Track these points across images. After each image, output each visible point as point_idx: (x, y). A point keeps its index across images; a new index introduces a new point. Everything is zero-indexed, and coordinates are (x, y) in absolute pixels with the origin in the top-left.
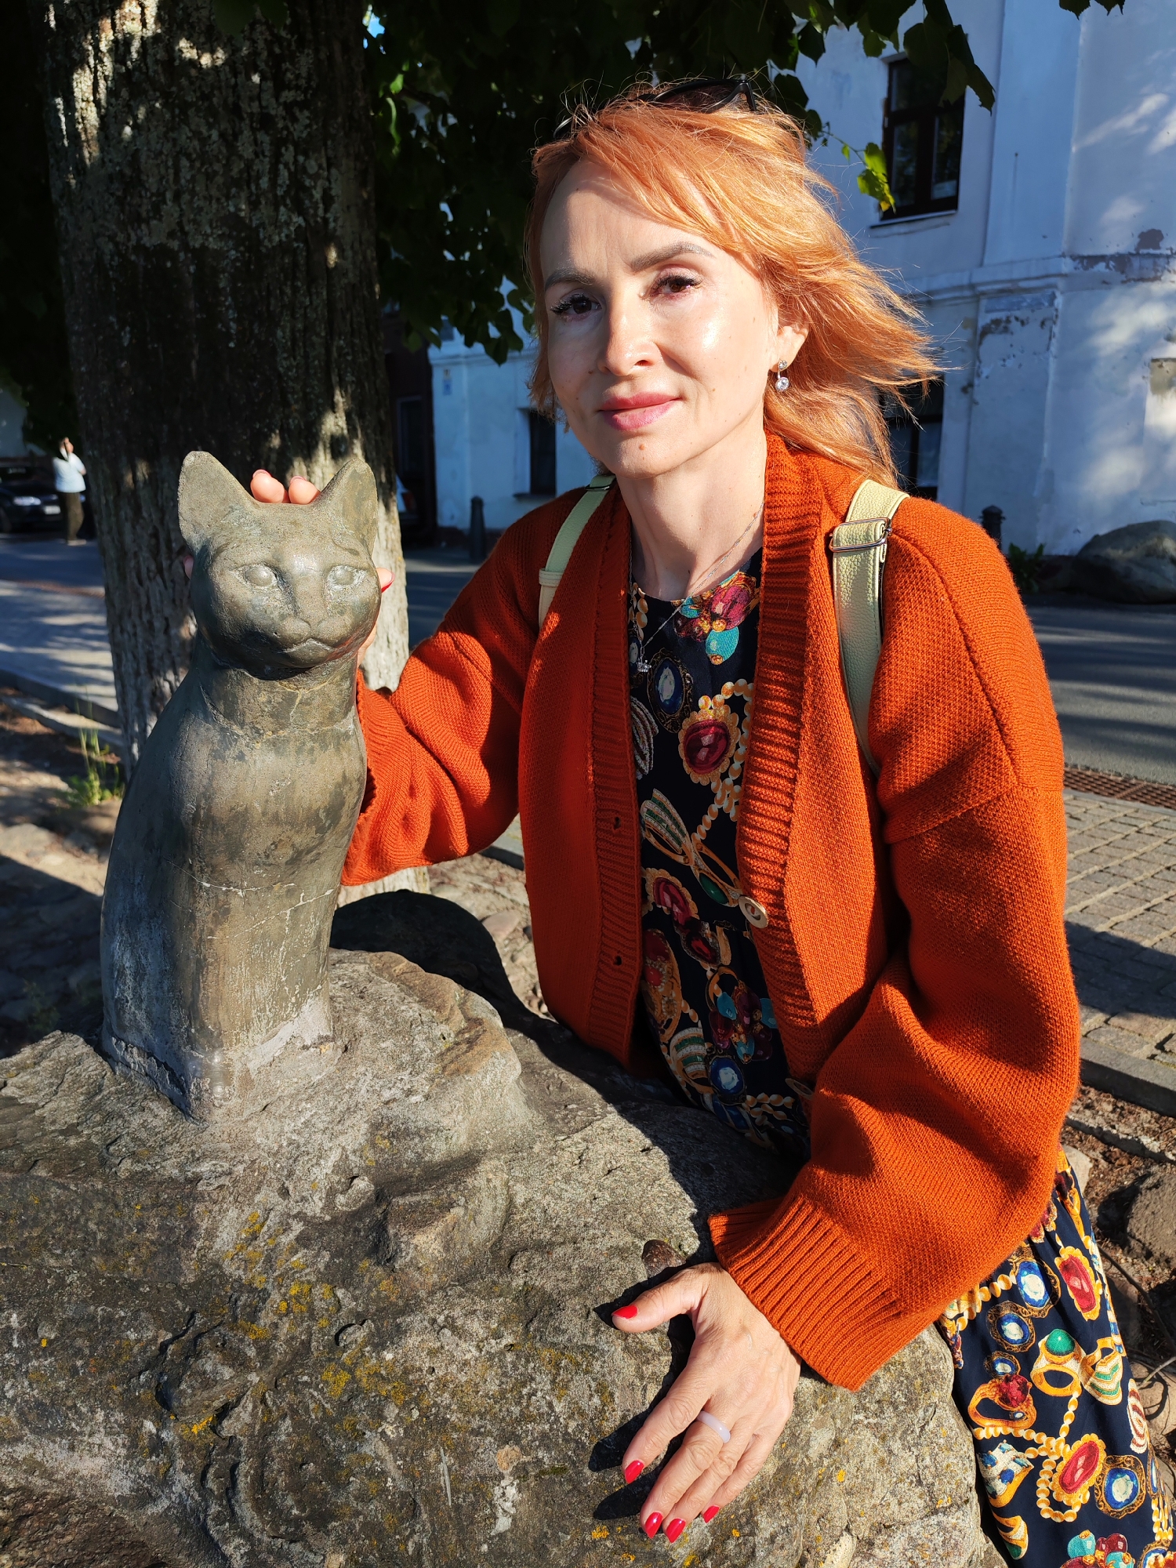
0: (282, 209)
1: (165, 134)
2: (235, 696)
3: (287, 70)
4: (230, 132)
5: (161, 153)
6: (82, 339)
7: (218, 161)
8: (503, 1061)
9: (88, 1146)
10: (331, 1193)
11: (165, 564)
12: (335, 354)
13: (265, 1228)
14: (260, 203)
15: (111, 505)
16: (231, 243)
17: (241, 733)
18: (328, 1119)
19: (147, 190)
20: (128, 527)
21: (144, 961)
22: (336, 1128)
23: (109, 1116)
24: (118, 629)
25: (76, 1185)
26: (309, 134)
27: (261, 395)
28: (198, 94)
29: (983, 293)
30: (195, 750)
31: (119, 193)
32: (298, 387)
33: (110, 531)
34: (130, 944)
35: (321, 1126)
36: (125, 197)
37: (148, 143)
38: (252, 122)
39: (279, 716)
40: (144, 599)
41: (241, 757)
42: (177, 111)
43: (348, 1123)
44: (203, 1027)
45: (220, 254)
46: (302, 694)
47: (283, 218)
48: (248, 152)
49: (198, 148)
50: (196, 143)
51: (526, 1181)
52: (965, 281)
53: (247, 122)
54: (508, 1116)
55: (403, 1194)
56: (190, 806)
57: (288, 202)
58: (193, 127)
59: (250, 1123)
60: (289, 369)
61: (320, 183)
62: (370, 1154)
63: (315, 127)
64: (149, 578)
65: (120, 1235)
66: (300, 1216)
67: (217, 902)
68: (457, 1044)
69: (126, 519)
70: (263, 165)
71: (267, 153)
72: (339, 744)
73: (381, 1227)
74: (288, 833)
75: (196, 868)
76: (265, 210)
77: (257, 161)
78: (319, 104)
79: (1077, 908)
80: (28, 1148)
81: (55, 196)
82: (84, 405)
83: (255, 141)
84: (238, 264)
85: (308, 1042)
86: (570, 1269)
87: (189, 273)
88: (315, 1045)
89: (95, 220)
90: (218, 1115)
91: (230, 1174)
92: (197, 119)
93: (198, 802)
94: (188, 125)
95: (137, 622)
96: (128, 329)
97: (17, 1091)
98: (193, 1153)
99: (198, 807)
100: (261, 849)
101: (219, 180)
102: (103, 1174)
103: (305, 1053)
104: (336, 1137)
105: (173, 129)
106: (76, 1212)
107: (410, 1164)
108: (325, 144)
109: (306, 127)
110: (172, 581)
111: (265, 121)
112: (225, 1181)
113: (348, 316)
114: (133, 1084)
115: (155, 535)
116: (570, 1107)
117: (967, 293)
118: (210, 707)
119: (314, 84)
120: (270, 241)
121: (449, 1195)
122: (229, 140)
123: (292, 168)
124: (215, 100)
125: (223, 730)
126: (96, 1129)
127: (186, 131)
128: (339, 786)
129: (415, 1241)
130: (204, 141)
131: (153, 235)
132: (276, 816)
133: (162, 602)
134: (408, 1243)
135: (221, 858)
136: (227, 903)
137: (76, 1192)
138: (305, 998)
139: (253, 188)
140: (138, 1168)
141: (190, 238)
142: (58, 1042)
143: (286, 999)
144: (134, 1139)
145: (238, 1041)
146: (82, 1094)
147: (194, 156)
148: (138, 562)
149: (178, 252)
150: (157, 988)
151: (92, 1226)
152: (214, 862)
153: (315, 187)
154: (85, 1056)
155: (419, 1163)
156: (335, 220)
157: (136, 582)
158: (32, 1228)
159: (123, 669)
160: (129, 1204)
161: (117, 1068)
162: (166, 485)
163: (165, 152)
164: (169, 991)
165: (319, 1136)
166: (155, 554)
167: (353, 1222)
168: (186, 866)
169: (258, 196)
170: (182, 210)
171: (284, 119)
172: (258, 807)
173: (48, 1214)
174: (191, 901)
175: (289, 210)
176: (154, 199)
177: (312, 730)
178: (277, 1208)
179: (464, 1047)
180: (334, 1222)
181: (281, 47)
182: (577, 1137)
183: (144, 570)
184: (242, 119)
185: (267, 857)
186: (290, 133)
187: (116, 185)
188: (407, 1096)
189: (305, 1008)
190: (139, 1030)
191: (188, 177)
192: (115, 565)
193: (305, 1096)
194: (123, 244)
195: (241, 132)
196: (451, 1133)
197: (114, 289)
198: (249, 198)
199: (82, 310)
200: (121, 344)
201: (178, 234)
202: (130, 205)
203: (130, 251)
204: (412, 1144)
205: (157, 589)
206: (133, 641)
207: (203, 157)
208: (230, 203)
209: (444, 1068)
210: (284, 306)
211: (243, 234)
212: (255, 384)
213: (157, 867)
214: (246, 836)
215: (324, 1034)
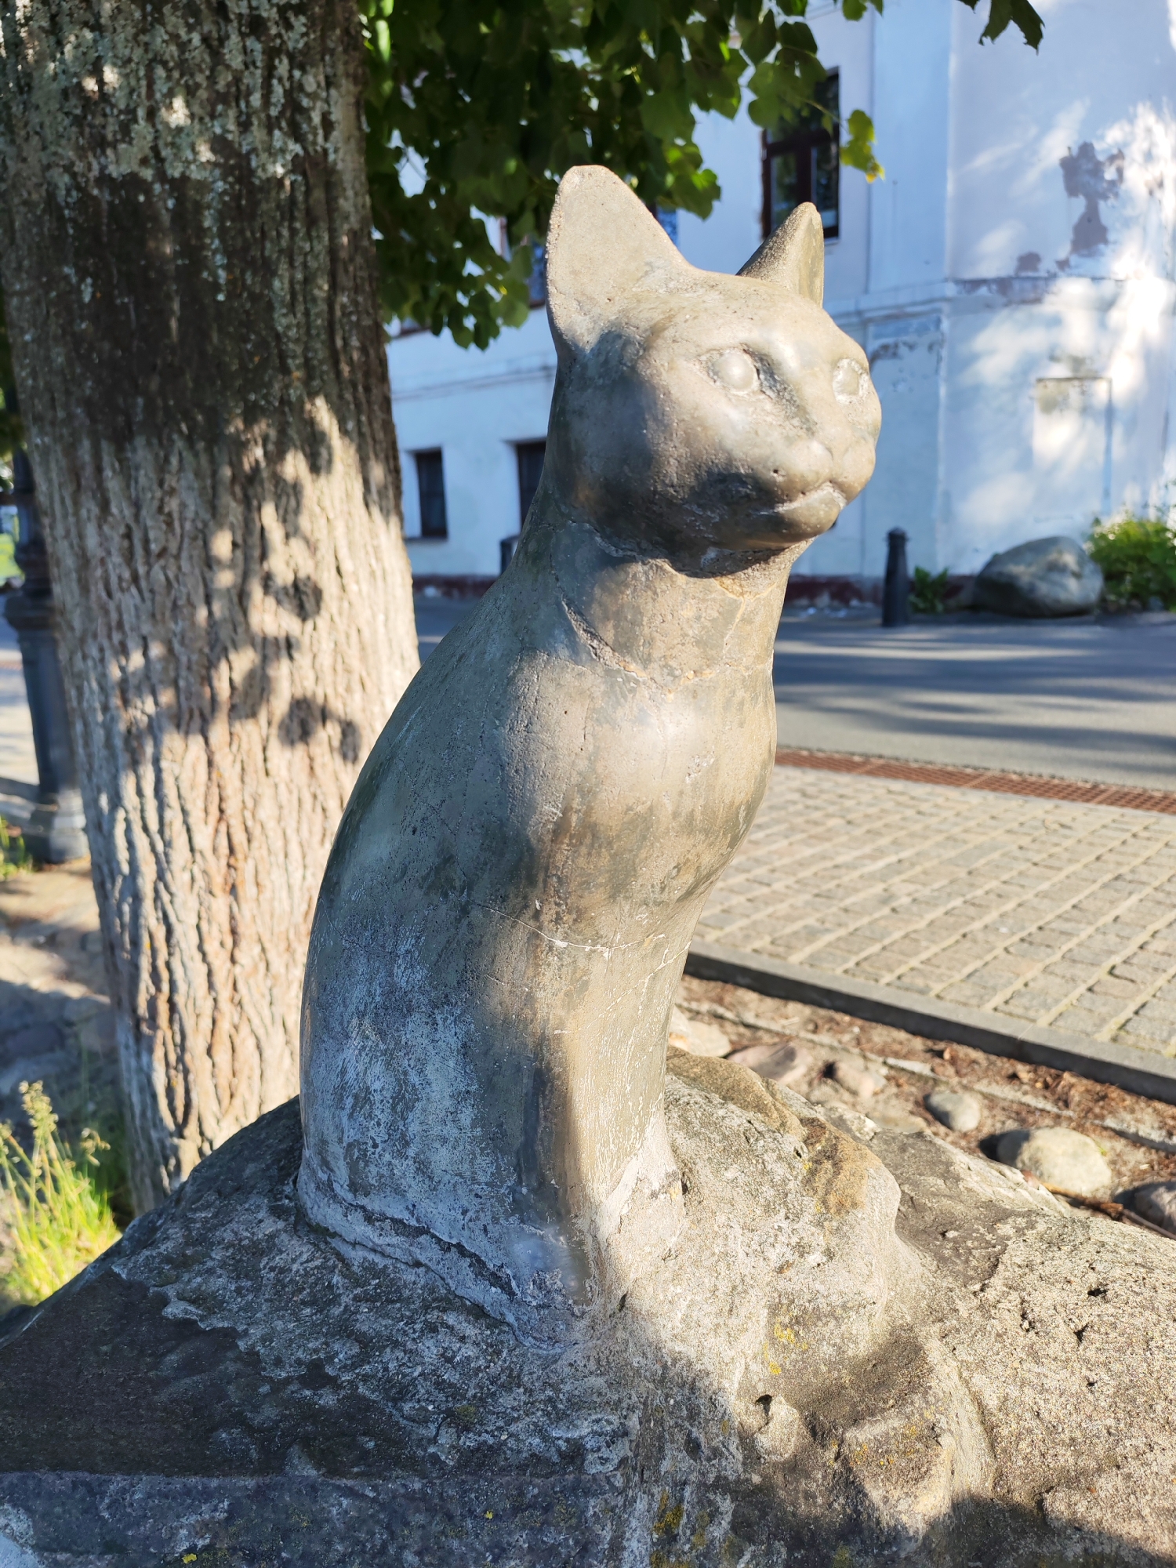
0: (277, 133)
1: (135, 36)
2: (638, 611)
4: (215, 35)
5: (130, 60)
6: (28, 299)
7: (201, 71)
8: (880, 1179)
9: (361, 1406)
10: (747, 1434)
11: (142, 570)
12: (338, 313)
13: (683, 1517)
14: (251, 124)
15: (68, 502)
16: (219, 171)
17: (642, 676)
18: (713, 1309)
19: (113, 106)
20: (91, 531)
22: (730, 1322)
23: (374, 1344)
24: (79, 655)
25: (375, 1488)
26: (306, 44)
27: (256, 359)
29: (870, 320)
30: (557, 712)
31: (78, 111)
32: (299, 350)
33: (67, 535)
35: (707, 1322)
36: (85, 117)
37: (114, 47)
38: (240, 25)
39: (708, 644)
40: (114, 616)
41: (642, 719)
42: (149, 8)
43: (741, 1312)
44: (543, 1182)
45: (203, 186)
46: (747, 602)
47: (278, 144)
48: (236, 61)
49: (176, 54)
50: (173, 48)
51: (982, 1365)
52: (851, 308)
53: (235, 24)
55: (856, 1420)
56: (549, 810)
57: (284, 124)
58: (170, 28)
59: (615, 1334)
60: (288, 327)
61: (319, 104)
62: (770, 1356)
63: (312, 36)
64: (122, 590)
66: (721, 1485)
67: (574, 972)
69: (89, 519)
70: (254, 78)
71: (259, 64)
73: (849, 1486)
75: (549, 915)
76: (257, 134)
77: (246, 73)
78: (317, 9)
80: (258, 1420)
82: (30, 382)
83: (244, 47)
85: (656, 1186)
87: (167, 209)
88: (662, 1189)
89: (44, 148)
91: (626, 1434)
92: (173, 19)
93: (567, 799)
94: (163, 25)
95: (106, 644)
96: (89, 281)
97: (189, 1308)
98: (552, 1402)
99: (566, 810)
100: (658, 877)
101: (203, 94)
102: (415, 1460)
103: (656, 1203)
104: (736, 1339)
105: (144, 31)
106: (381, 1536)
107: (831, 1365)
108: (323, 59)
109: (303, 35)
110: (152, 591)
111: (256, 25)
113: (351, 269)
115: (128, 536)
116: (949, 1234)
117: (854, 320)
118: (583, 636)
120: (264, 171)
121: (921, 1415)
123: (287, 85)
125: (609, 672)
126: (360, 1371)
127: (160, 35)
130: (183, 46)
131: (122, 162)
132: (691, 817)
133: (138, 617)
135: (595, 897)
136: (586, 972)
137: (374, 1500)
138: (648, 1115)
139: (243, 105)
140: (469, 1441)
141: (167, 165)
143: (629, 1120)
144: (440, 1386)
147: (171, 64)
148: (106, 571)
149: (152, 183)
152: (583, 903)
153: (313, 108)
155: (841, 1362)
156: (336, 151)
157: (104, 595)
159: (85, 705)
160: (471, 1512)
162: (142, 472)
163: (135, 59)
166: (129, 557)
167: (798, 1481)
168: (530, 912)
169: (249, 116)
170: (157, 131)
171: (277, 23)
172: (668, 805)
174: (530, 972)
175: (285, 134)
176: (122, 117)
177: (747, 669)
178: (692, 1476)
179: (829, 1164)
183: (114, 580)
184: (228, 20)
185: (663, 889)
186: (283, 42)
188: (802, 1256)
189: (648, 1132)
191: (165, 90)
192: (74, 575)
193: (668, 1275)
194: (83, 175)
195: (228, 37)
197: (71, 231)
198: (238, 117)
199: (26, 263)
200: (80, 300)
201: (153, 161)
202: (91, 126)
203: (92, 183)
204: (826, 1331)
205: (131, 603)
206: (99, 668)
207: (183, 66)
208: (216, 123)
209: (824, 1202)
210: (281, 251)
211: (232, 162)
212: (249, 346)
213: (458, 920)
214: (643, 854)
215: (670, 1170)
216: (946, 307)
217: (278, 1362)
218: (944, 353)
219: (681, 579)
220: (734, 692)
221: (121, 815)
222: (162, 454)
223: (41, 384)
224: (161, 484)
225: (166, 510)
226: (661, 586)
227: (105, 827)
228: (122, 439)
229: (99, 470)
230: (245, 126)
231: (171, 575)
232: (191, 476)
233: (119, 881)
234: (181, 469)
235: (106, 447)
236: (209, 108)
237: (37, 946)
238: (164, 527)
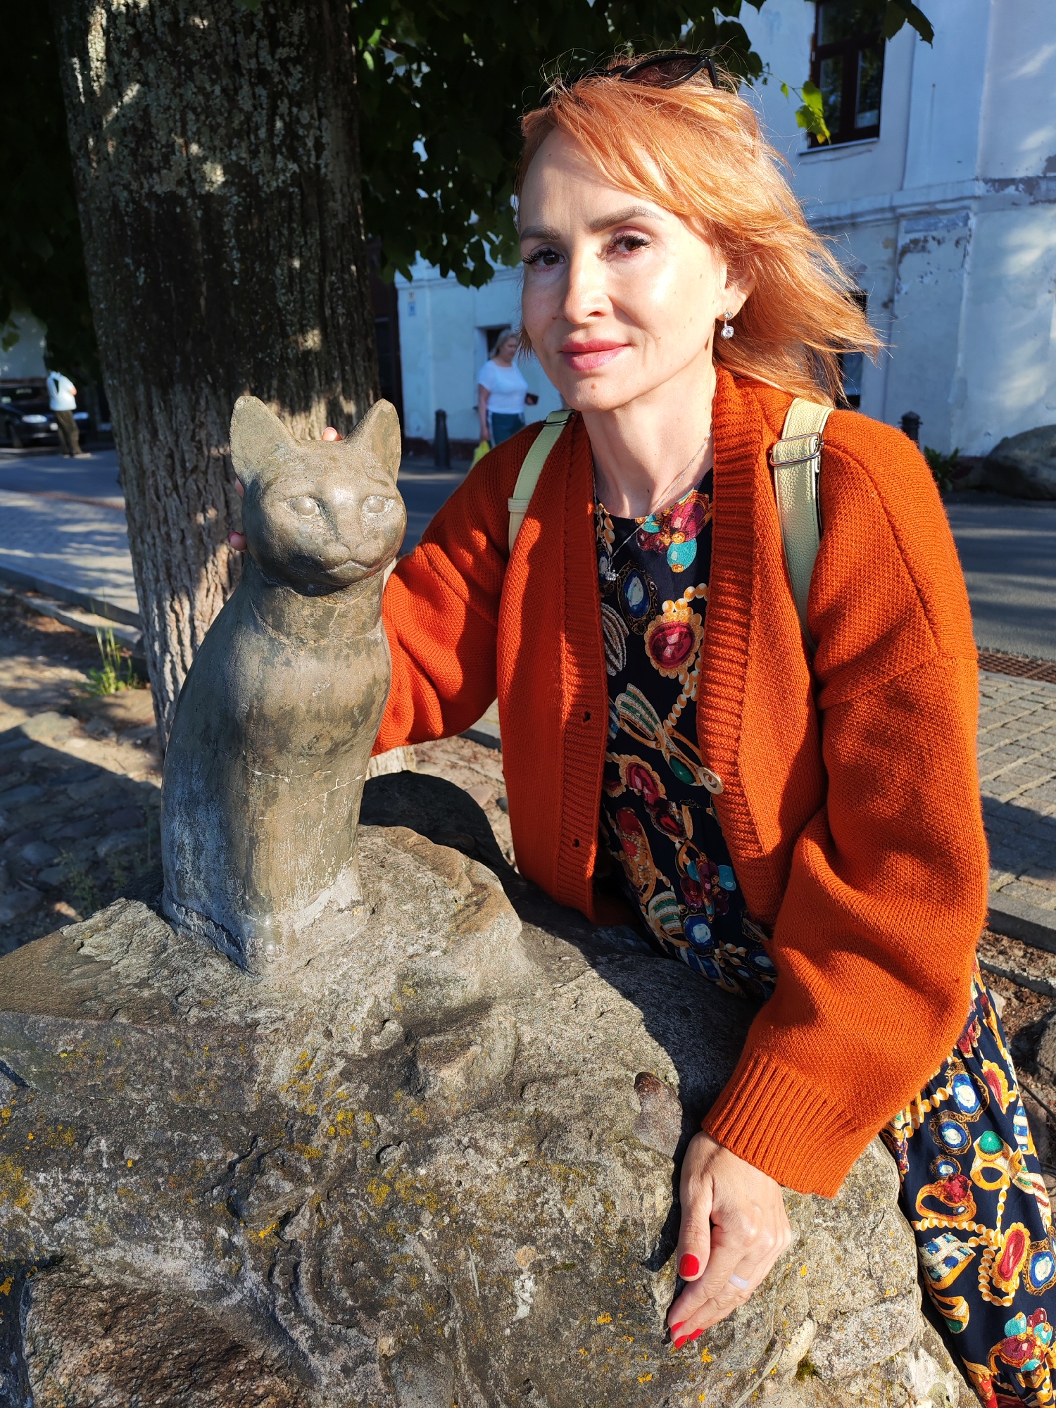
0: (279, 157)
1: (173, 90)
2: (282, 611)
3: (281, 28)
4: (231, 87)
5: (169, 108)
6: (101, 279)
7: (221, 114)
8: (507, 921)
9: (160, 997)
10: (367, 1035)
11: (180, 482)
12: (328, 289)
13: (314, 1065)
14: (259, 152)
15: (130, 428)
16: (233, 189)
17: (287, 642)
18: (362, 971)
19: (157, 142)
20: (146, 448)
21: (201, 838)
22: (369, 979)
23: (175, 971)
24: (139, 540)
25: (153, 1030)
26: (302, 87)
27: (263, 327)
28: (202, 53)
29: (903, 215)
30: (247, 658)
31: (133, 145)
32: (295, 319)
33: (130, 452)
34: (190, 824)
35: (356, 977)
36: (138, 149)
37: (158, 99)
38: (250, 77)
39: (320, 628)
40: (162, 514)
41: (288, 663)
42: (183, 69)
43: (379, 974)
44: (256, 894)
45: (223, 200)
46: (340, 607)
47: (280, 165)
48: (247, 105)
49: (203, 102)
50: (201, 98)
51: (531, 1022)
52: (886, 204)
53: (247, 77)
54: (513, 968)
55: (428, 1035)
56: (244, 706)
57: (284, 150)
58: (198, 83)
59: (297, 975)
60: (287, 303)
61: (311, 132)
62: (398, 1001)
63: (307, 80)
64: (167, 496)
65: (192, 1071)
66: (342, 1054)
67: (267, 788)
68: (468, 906)
69: (144, 442)
70: (261, 117)
71: (264, 106)
72: (369, 650)
73: (411, 1063)
74: (328, 728)
75: (250, 758)
76: (264, 158)
77: (256, 113)
78: (311, 59)
79: (991, 777)
80: (108, 999)
81: (73, 148)
82: (104, 339)
83: (254, 94)
84: (240, 208)
85: (343, 906)
86: (573, 1097)
87: (197, 218)
88: (348, 908)
89: (110, 170)
90: (270, 968)
91: (283, 1019)
92: (201, 76)
93: (252, 702)
94: (193, 81)
95: (156, 534)
96: (142, 269)
97: (93, 950)
98: (250, 1001)
99: (251, 706)
100: (305, 742)
101: (222, 131)
102: (175, 1020)
103: (340, 915)
104: (370, 986)
105: (179, 86)
106: (154, 1053)
107: (432, 1009)
108: (316, 96)
109: (299, 80)
110: (187, 497)
111: (262, 77)
112: (279, 1025)
113: (339, 254)
114: (193, 943)
115: (171, 456)
116: (564, 959)
117: (888, 215)
118: (260, 620)
119: (305, 41)
120: (269, 186)
121: (468, 1036)
122: (231, 95)
123: (287, 119)
124: (217, 58)
125: (271, 640)
126: (165, 982)
127: (192, 87)
128: (370, 687)
129: (441, 1075)
130: (208, 96)
131: (163, 184)
132: (318, 713)
133: (178, 515)
134: (435, 1076)
135: (271, 750)
136: (275, 788)
137: (153, 1036)
138: (340, 868)
139: (253, 138)
140: (204, 1015)
141: (196, 186)
142: (124, 908)
143: (324, 869)
144: (200, 991)
145: (285, 906)
146: (149, 952)
147: (199, 110)
148: (156, 481)
149: (187, 198)
150: (214, 862)
151: (167, 1064)
152: (265, 753)
153: (307, 136)
154: (149, 920)
155: (440, 1008)
156: (326, 166)
157: (154, 497)
158: (116, 1067)
159: (144, 576)
160: (198, 1046)
161: (178, 930)
162: (180, 410)
163: (173, 106)
164: (225, 864)
165: (354, 987)
166: (172, 473)
167: (387, 1059)
168: (241, 757)
169: (257, 146)
170: (189, 160)
171: (280, 74)
172: (303, 706)
173: (130, 1054)
174: (245, 787)
175: (285, 157)
176: (164, 150)
177: (348, 639)
178: (324, 1047)
179: (473, 908)
180: (371, 1059)
181: (275, 8)
182: (572, 985)
183: (161, 487)
184: (242, 75)
185: (310, 748)
186: (284, 86)
187: (129, 138)
188: (428, 951)
189: (340, 876)
190: (198, 897)
191: (194, 130)
192: (135, 482)
193: (341, 952)
194: (137, 192)
195: (241, 87)
196: (466, 982)
197: (129, 233)
198: (249, 148)
199: (100, 252)
200: (137, 283)
201: (187, 182)
202: (143, 156)
203: (143, 198)
204: (433, 992)
205: (173, 504)
206: (153, 551)
207: (208, 111)
208: (233, 152)
209: (458, 927)
210: (281, 246)
211: (244, 181)
212: (257, 318)
213: (214, 758)
214: (292, 731)
215: (355, 899)
216: (974, 205)
217: (128, 977)
218: (970, 248)
219: (300, 597)
220: (341, 651)
221: (168, 658)
222: (194, 397)
223: (111, 342)
224: (193, 419)
225: (197, 438)
226: (291, 599)
227: (158, 666)
228: (165, 386)
229: (150, 408)
230: (254, 154)
231: (201, 486)
232: (215, 414)
233: (168, 704)
234: (207, 409)
235: (154, 389)
236: (227, 142)
237: (136, 746)
238: (195, 450)
